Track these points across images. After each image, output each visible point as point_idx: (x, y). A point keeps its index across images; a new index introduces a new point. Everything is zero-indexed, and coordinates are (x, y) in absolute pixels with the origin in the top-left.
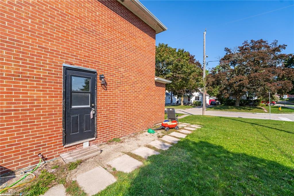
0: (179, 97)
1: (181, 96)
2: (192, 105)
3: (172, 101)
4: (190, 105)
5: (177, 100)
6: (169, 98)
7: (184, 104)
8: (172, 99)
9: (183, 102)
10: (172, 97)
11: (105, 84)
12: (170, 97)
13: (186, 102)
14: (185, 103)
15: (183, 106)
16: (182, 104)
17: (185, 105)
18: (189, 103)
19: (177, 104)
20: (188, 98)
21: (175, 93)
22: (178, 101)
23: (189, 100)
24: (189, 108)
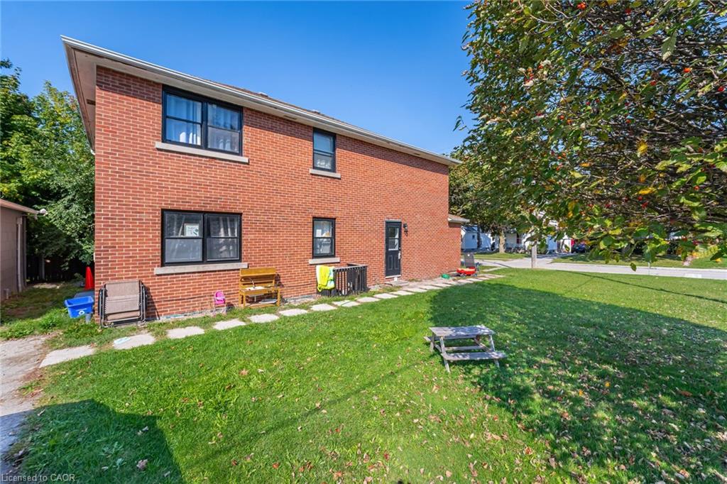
0: (496, 236)
1: (499, 234)
2: (525, 251)
3: (479, 244)
4: (520, 252)
5: (492, 242)
6: (474, 236)
7: (508, 250)
8: (479, 238)
9: (505, 245)
10: (481, 234)
11: (406, 231)
12: (476, 235)
13: (512, 245)
14: (511, 249)
15: (503, 255)
16: (502, 250)
17: (510, 253)
18: (519, 249)
19: (492, 250)
20: (516, 236)
21: (484, 228)
22: (494, 243)
23: (518, 241)
24: (517, 258)
